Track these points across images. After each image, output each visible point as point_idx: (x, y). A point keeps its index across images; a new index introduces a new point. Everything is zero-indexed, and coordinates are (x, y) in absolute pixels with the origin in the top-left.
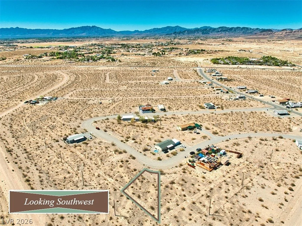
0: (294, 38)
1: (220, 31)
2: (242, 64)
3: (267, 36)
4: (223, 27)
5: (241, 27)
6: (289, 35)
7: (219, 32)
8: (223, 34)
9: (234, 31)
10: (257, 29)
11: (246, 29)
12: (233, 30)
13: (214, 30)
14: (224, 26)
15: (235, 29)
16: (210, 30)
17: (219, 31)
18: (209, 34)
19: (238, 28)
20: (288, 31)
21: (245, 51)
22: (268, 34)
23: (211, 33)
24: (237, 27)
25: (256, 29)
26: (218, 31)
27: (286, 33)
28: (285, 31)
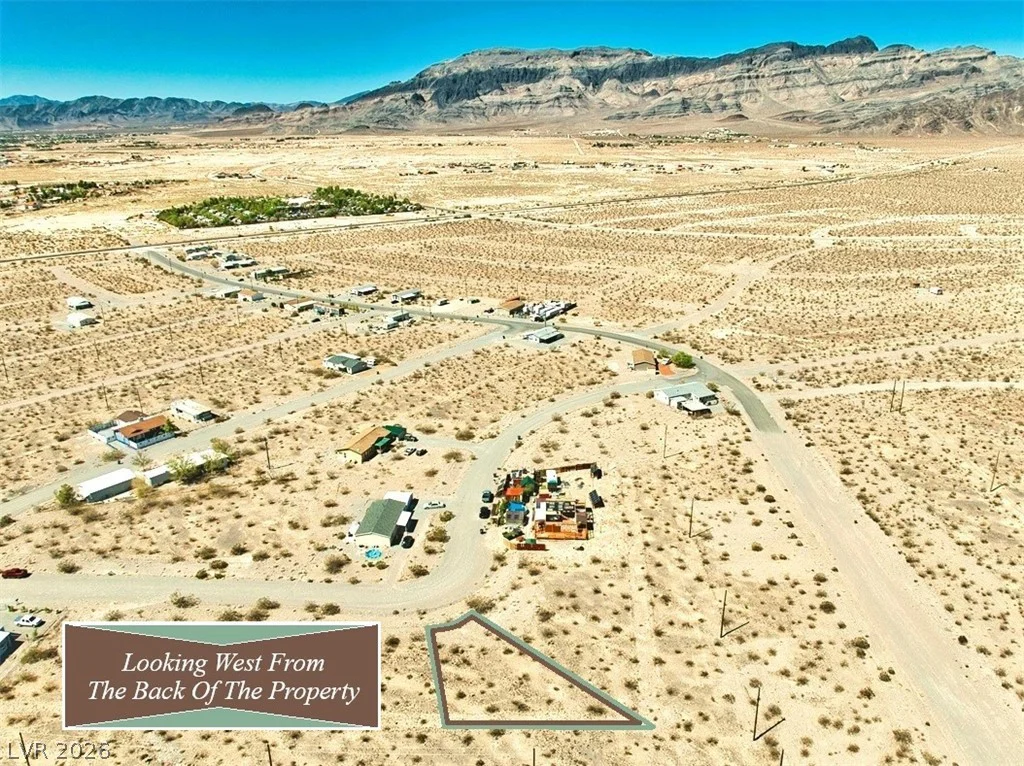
0: (343, 130)
1: (90, 113)
2: (272, 218)
3: (260, 126)
4: (95, 97)
5: (164, 98)
6: (321, 119)
7: (85, 118)
8: (103, 123)
9: (142, 111)
10: (218, 103)
11: (179, 104)
12: (137, 108)
13: (63, 108)
14: (99, 95)
15: (140, 104)
16: (46, 108)
17: (85, 111)
18: (46, 123)
19: (151, 100)
20: (315, 109)
21: (240, 178)
22: (259, 120)
23: (56, 120)
24: (150, 98)
25: (214, 103)
26: (83, 114)
27: (313, 114)
28: (309, 109)
